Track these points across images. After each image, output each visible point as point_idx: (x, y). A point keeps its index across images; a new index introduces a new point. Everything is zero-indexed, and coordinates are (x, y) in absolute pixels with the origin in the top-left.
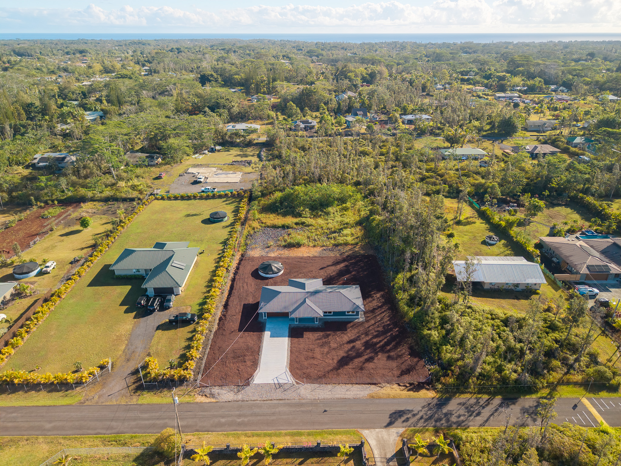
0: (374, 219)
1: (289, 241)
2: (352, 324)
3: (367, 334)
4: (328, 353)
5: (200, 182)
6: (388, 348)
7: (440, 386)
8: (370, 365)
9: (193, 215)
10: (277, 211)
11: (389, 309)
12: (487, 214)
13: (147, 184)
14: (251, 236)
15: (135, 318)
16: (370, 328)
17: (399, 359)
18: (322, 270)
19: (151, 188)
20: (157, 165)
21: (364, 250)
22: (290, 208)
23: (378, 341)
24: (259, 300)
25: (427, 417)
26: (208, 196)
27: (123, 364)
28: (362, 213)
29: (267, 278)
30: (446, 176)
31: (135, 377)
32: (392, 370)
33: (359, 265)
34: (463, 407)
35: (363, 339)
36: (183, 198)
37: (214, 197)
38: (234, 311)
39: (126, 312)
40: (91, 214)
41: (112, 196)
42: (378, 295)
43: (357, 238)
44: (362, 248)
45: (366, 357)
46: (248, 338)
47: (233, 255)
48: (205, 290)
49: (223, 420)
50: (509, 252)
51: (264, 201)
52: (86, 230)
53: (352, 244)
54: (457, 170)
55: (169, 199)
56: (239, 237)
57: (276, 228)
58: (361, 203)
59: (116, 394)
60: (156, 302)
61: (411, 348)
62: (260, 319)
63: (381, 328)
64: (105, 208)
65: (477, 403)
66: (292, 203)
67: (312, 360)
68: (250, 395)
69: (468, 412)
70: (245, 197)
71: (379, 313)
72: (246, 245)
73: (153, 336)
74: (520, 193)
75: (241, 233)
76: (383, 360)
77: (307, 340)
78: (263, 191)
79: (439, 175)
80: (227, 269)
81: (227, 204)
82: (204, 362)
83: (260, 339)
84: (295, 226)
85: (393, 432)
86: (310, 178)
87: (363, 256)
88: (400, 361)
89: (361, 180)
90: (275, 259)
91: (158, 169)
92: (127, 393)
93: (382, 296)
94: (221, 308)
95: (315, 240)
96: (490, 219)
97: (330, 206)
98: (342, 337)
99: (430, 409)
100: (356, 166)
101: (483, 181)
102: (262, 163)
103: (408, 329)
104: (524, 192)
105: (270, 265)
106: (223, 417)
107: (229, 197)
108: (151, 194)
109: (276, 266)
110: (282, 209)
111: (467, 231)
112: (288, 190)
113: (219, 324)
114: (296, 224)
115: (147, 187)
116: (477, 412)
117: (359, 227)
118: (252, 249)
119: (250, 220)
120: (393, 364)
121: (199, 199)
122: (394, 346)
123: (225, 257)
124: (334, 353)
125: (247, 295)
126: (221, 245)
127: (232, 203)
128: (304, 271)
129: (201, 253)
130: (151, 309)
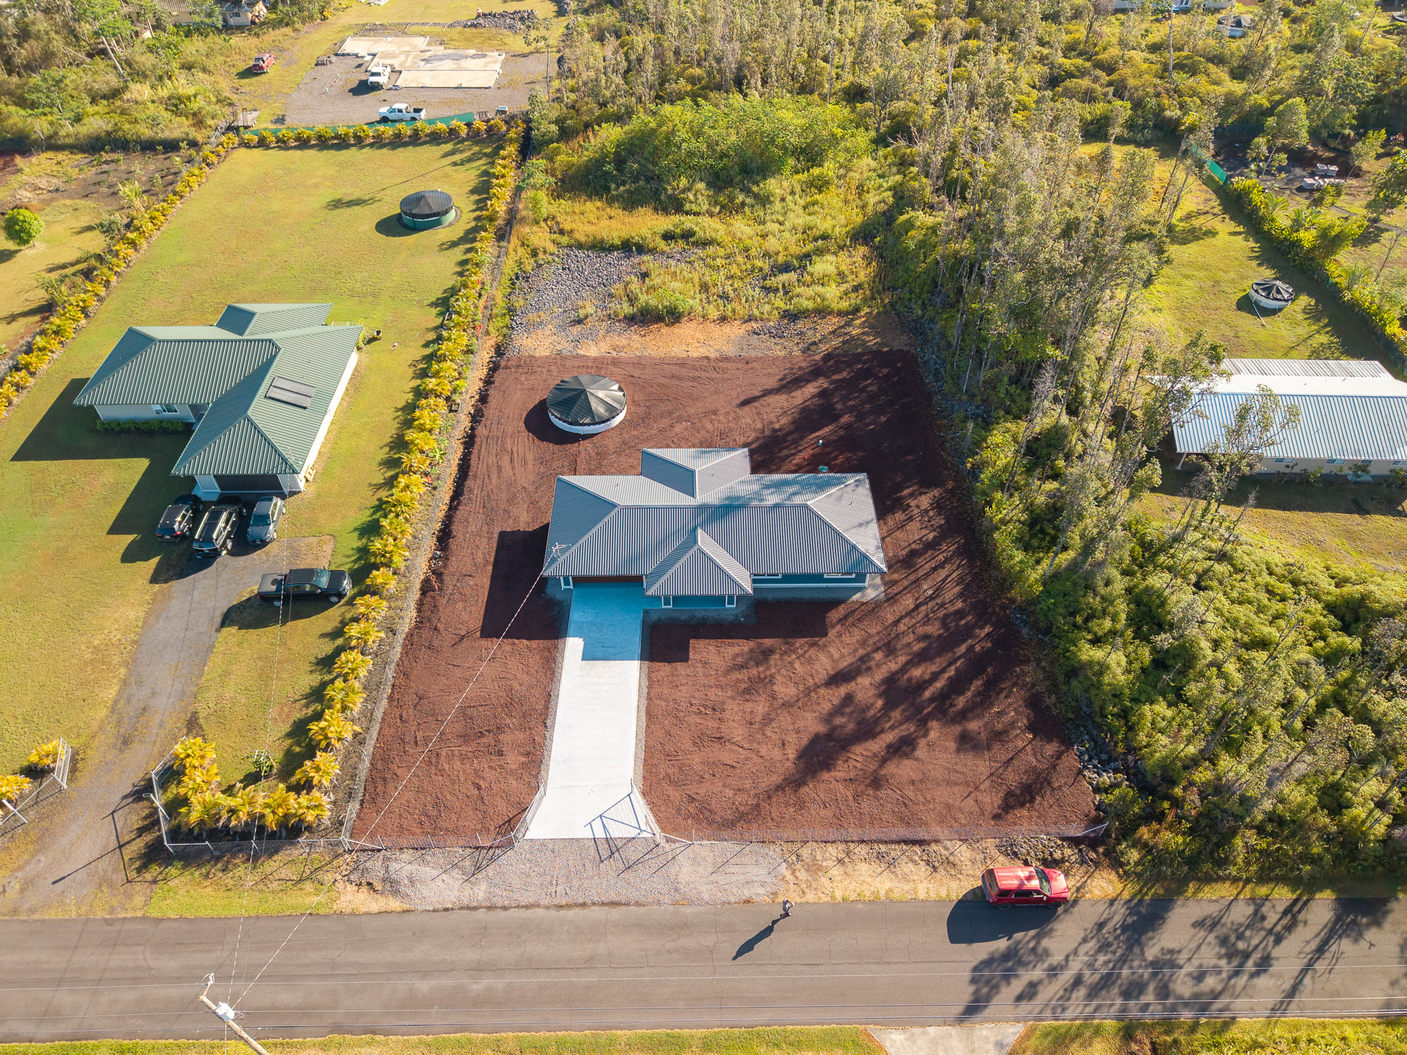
0: (910, 225)
1: (643, 299)
2: (841, 610)
3: (890, 649)
4: (767, 720)
5: (376, 87)
6: (961, 702)
7: (1134, 855)
8: (902, 770)
9: (351, 204)
10: (608, 190)
11: (958, 553)
12: (1250, 201)
13: (218, 93)
14: (527, 279)
15: (154, 580)
16: (902, 627)
17: (996, 746)
18: (747, 408)
19: (231, 104)
20: (254, 27)
21: (877, 335)
22: (648, 180)
23: (927, 677)
24: (548, 518)
25: (1097, 977)
26: (398, 135)
27: (109, 757)
28: (872, 199)
29: (575, 438)
30: (1125, 71)
31: (142, 809)
32: (977, 788)
33: (864, 390)
34: (1211, 938)
35: (878, 666)
36: (324, 142)
37: (415, 139)
38: (469, 560)
39: (130, 556)
40: (47, 196)
41: (108, 134)
42: (925, 501)
43: (856, 289)
44: (874, 325)
45: (890, 737)
46: (513, 663)
47: (469, 351)
48: (379, 477)
49: (424, 986)
50: (1323, 339)
51: (569, 156)
52: (27, 252)
53: (840, 313)
54: (1154, 48)
55: (282, 144)
56: (488, 283)
57: (603, 249)
58: (867, 161)
59: (81, 875)
60: (221, 524)
61: (1034, 703)
62: (550, 590)
63: (937, 624)
64: (90, 173)
65: (1258, 917)
66: (655, 164)
67: (717, 746)
68: (516, 883)
69: (1229, 956)
70: (511, 141)
71: (927, 567)
72: (511, 311)
73: (211, 648)
74: (1352, 127)
75: (496, 266)
76: (945, 750)
77: (700, 670)
78: (565, 119)
79: (1099, 65)
80: (448, 399)
81: (455, 164)
82: (368, 750)
83: (551, 667)
84: (662, 245)
85: (987, 1039)
86: (709, 74)
87: (876, 354)
88: (1001, 753)
89: (866, 81)
90: (600, 368)
91: (253, 41)
92: (115, 870)
93: (938, 505)
94: (429, 544)
95: (724, 297)
96: (1263, 219)
97: (773, 174)
98: (810, 661)
99: (1104, 947)
100: (851, 34)
101: (1238, 88)
102: (563, 21)
103: (1025, 631)
104: (1364, 125)
105: (583, 392)
106: (424, 974)
107: (464, 140)
108: (230, 128)
109: (604, 394)
110: (624, 183)
111: (1190, 264)
112: (642, 120)
113: (420, 605)
114: (668, 237)
115: (218, 101)
116: (1256, 956)
117: (862, 250)
118: (531, 327)
119: (523, 220)
120: (980, 766)
121: (371, 145)
122: (978, 694)
123: (442, 359)
124: (785, 719)
125: (512, 500)
126: (435, 311)
127: (470, 160)
128: (692, 411)
129: (371, 341)
130: (206, 549)
